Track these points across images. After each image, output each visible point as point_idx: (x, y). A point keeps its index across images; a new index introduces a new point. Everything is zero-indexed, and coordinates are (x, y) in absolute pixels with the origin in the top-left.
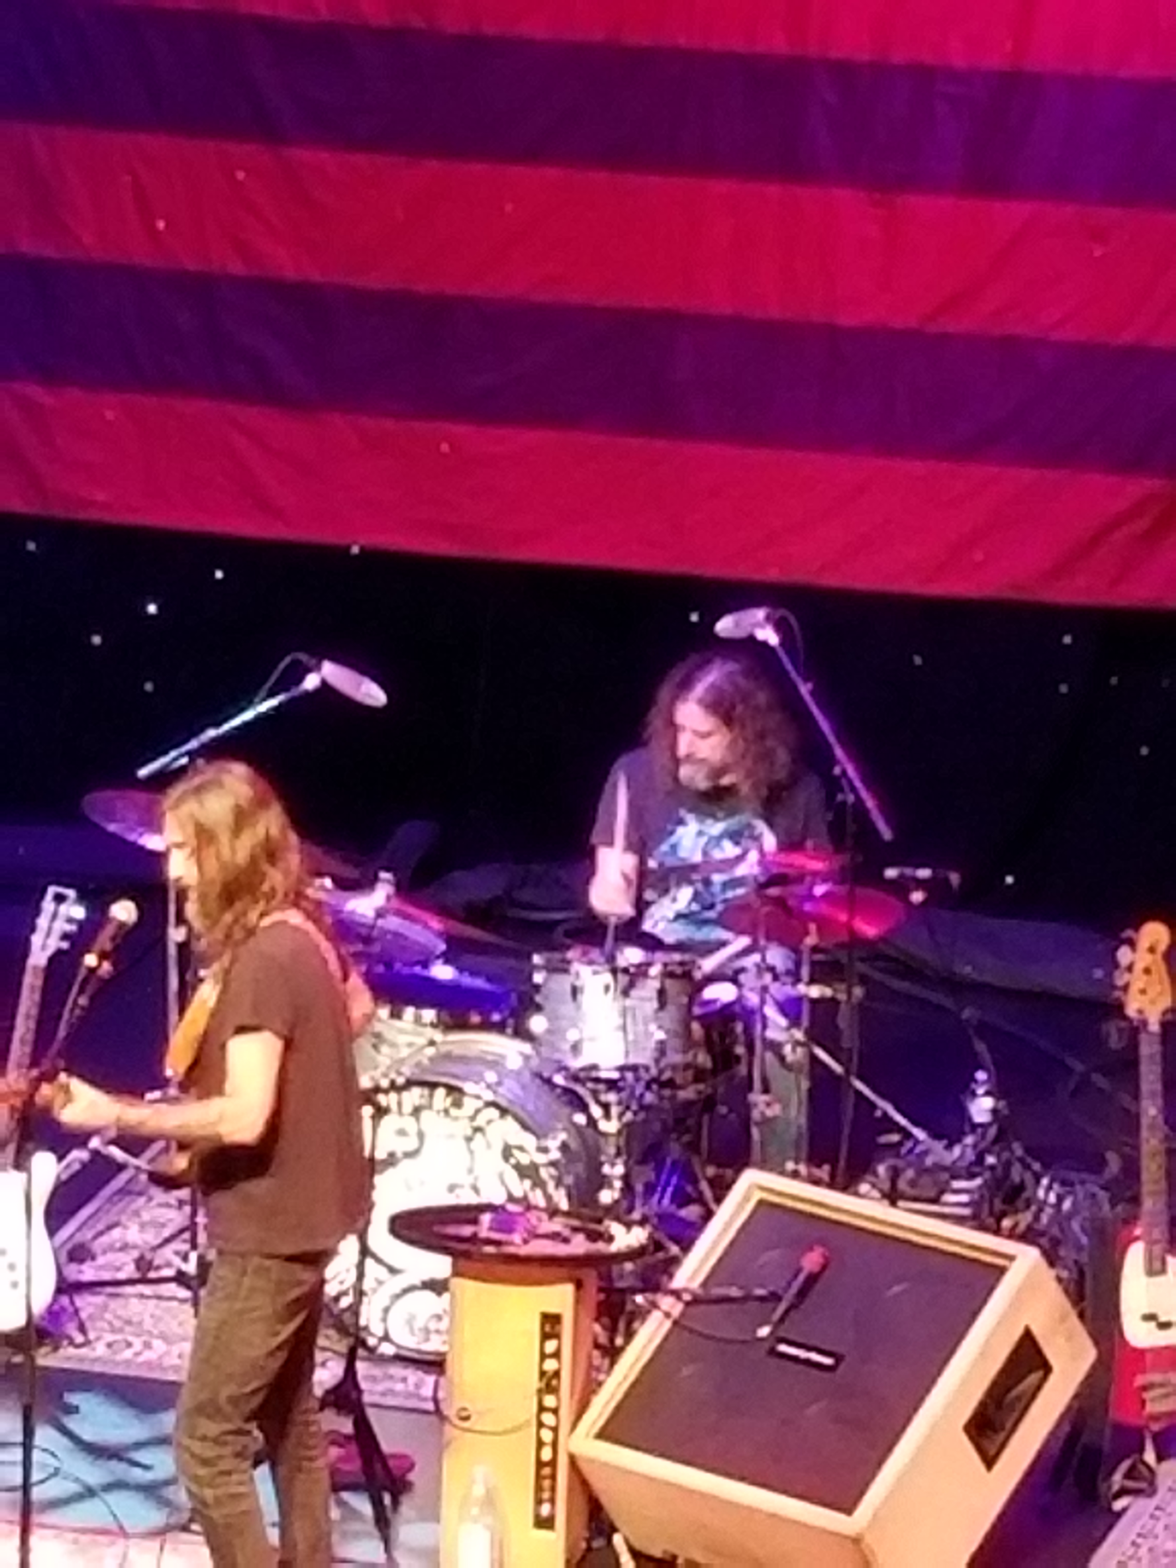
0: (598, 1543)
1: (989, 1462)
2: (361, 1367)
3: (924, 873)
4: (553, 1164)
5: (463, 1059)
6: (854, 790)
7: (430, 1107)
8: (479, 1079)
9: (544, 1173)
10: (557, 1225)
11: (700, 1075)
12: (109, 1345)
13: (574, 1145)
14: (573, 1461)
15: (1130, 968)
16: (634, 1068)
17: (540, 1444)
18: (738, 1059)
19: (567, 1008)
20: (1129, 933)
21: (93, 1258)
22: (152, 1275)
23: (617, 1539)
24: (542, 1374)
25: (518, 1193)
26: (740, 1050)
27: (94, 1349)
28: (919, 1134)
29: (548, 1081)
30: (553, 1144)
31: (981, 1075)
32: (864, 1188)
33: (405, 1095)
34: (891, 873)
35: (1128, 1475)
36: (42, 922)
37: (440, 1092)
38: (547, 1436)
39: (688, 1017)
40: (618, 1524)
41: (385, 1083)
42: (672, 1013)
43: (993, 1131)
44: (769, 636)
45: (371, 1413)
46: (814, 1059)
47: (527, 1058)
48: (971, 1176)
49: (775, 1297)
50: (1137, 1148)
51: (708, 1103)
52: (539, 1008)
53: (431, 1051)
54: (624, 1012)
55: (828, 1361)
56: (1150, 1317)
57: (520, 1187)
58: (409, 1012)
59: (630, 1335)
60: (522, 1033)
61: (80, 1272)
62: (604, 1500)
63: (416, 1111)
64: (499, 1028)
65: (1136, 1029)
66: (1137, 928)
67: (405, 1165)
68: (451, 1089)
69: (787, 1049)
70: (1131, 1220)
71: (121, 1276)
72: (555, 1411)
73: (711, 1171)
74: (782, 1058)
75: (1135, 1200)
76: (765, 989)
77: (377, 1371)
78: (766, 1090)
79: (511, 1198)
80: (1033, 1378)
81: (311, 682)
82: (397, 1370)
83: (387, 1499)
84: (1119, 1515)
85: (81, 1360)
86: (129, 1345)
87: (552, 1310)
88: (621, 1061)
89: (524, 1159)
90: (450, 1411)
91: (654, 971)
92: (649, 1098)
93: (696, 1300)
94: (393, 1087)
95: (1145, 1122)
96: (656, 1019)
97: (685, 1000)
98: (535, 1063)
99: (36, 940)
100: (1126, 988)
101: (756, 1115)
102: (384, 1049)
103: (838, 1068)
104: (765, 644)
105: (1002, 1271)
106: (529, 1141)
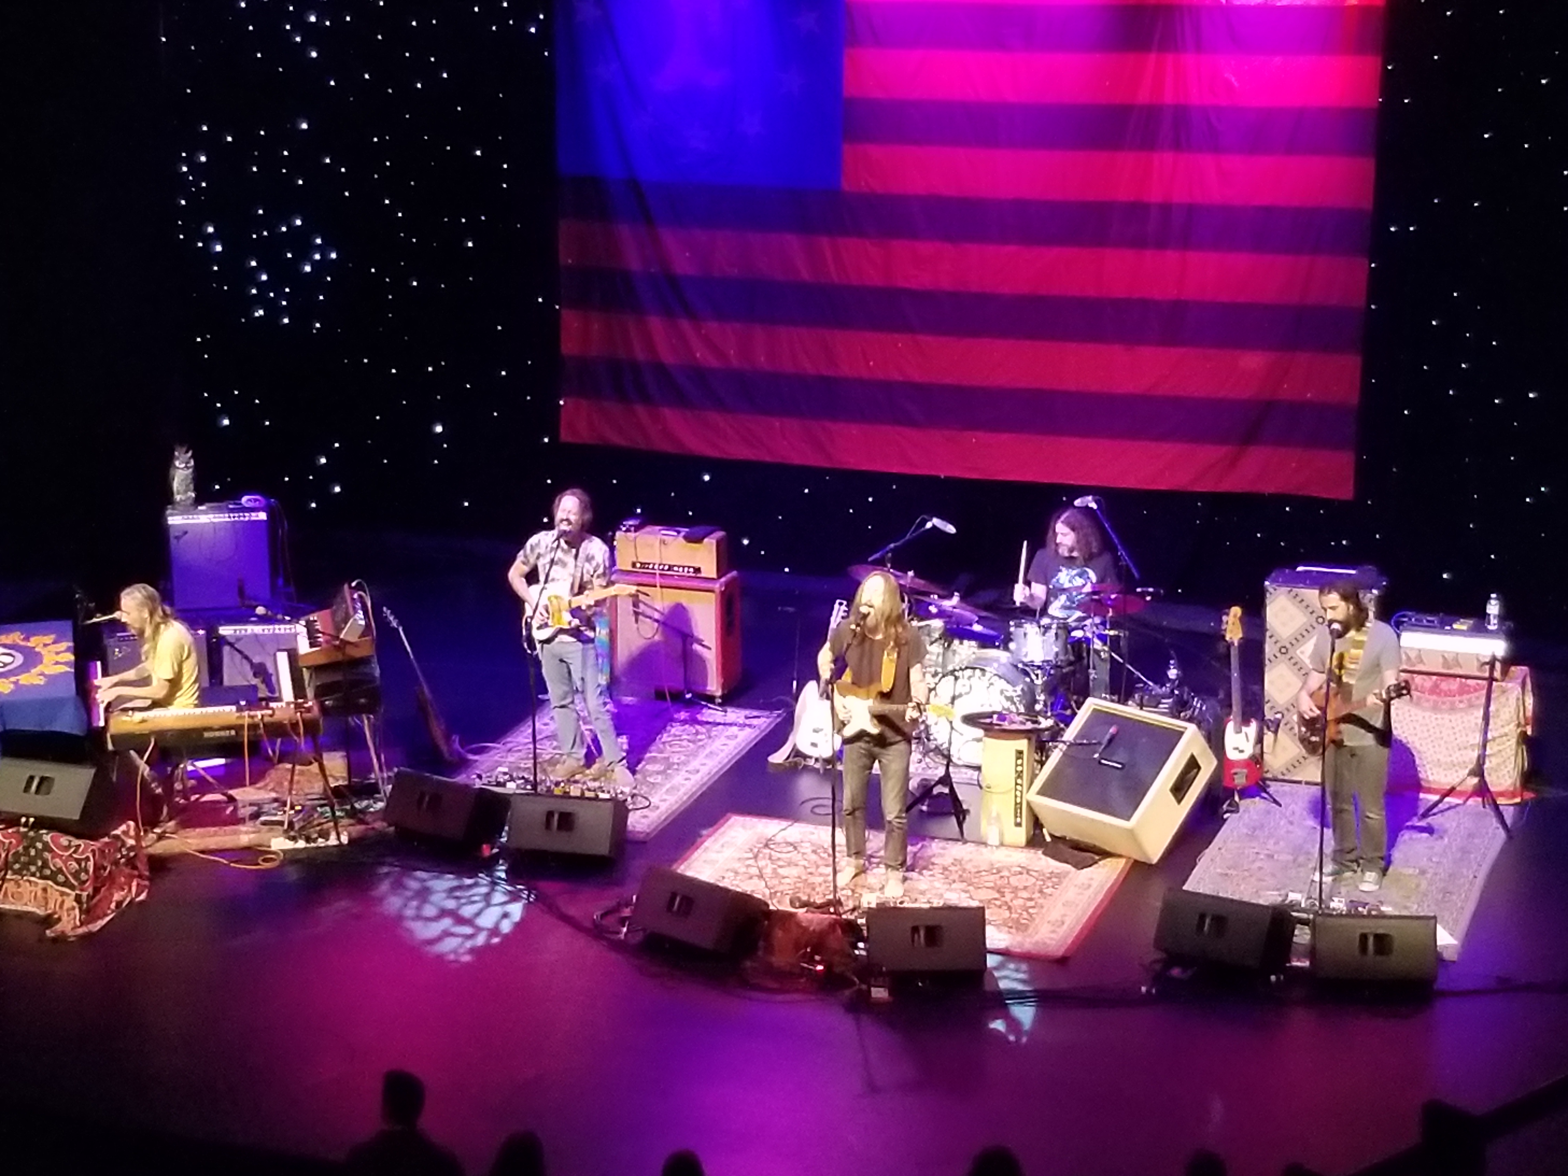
0: (1037, 832)
1: (1179, 801)
2: (951, 769)
3: (1151, 590)
4: (1018, 696)
5: (985, 659)
6: (1126, 560)
7: (974, 675)
8: (991, 666)
9: (1016, 699)
10: (1021, 718)
11: (1070, 664)
13: (1026, 689)
14: (1028, 804)
15: (1227, 622)
16: (1048, 661)
17: (1016, 796)
18: (1083, 658)
19: (1022, 640)
20: (1227, 611)
23: (1045, 831)
24: (1017, 771)
25: (1006, 707)
26: (1085, 654)
28: (1150, 683)
29: (1016, 667)
30: (1019, 688)
31: (1172, 662)
32: (1130, 703)
33: (965, 672)
34: (1139, 590)
35: (1229, 805)
36: (835, 613)
37: (978, 671)
38: (1018, 794)
39: (1066, 643)
40: (1045, 825)
41: (957, 668)
42: (1060, 643)
43: (1177, 682)
44: (1094, 506)
45: (955, 785)
46: (1112, 657)
47: (1008, 658)
48: (1169, 698)
49: (1100, 743)
50: (1230, 688)
51: (1074, 673)
52: (1011, 640)
53: (974, 656)
54: (1043, 641)
55: (1120, 766)
56: (1236, 749)
57: (1007, 704)
58: (966, 642)
59: (1047, 757)
60: (1006, 649)
62: (1040, 817)
63: (969, 678)
64: (998, 647)
65: (1229, 646)
66: (1230, 608)
67: (965, 697)
68: (983, 670)
69: (1102, 654)
70: (1230, 714)
72: (1021, 785)
73: (1075, 697)
74: (1100, 656)
75: (1230, 706)
76: (1094, 632)
77: (956, 770)
78: (1094, 668)
79: (1004, 709)
80: (1195, 771)
81: (929, 525)
82: (964, 770)
83: (961, 818)
84: (1226, 820)
87: (1020, 749)
88: (1042, 659)
89: (1008, 694)
90: (984, 785)
91: (1054, 626)
92: (1052, 672)
93: (1071, 745)
94: (961, 669)
95: (1233, 679)
96: (1055, 644)
97: (1064, 637)
98: (1011, 660)
99: (832, 619)
100: (1225, 630)
101: (1091, 677)
102: (957, 656)
103: (1121, 661)
104: (1092, 508)
105: (1182, 733)
106: (1009, 687)
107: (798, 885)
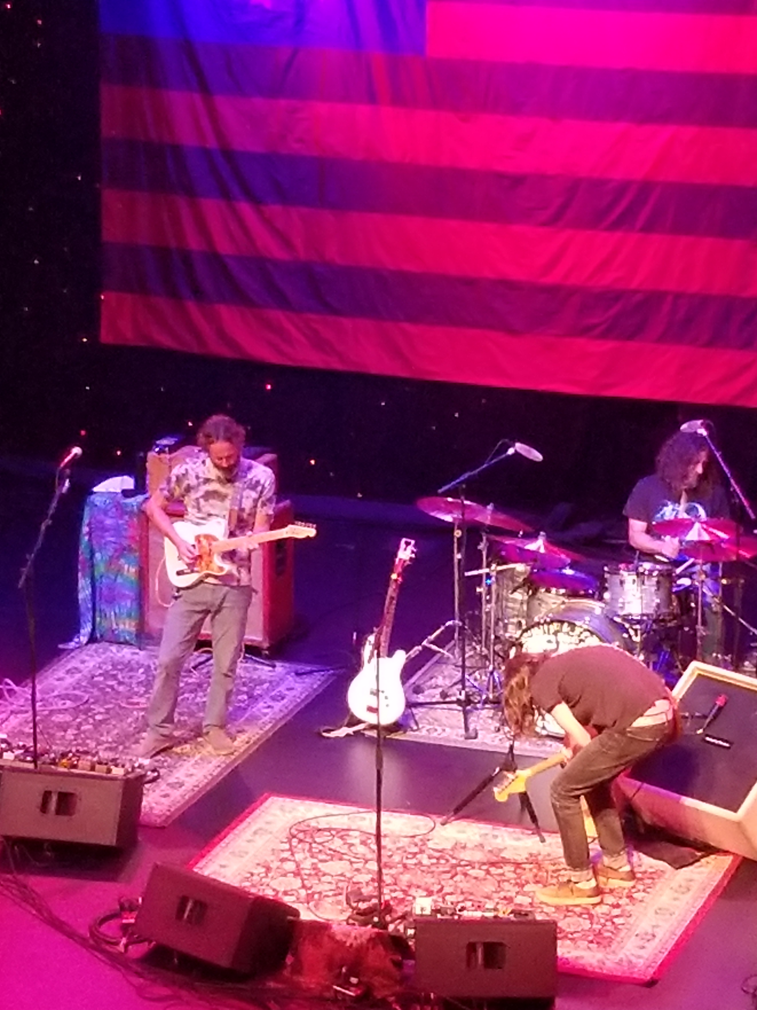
5: (576, 611)
6: (739, 497)
7: (561, 631)
8: (581, 619)
11: (675, 617)
12: (428, 730)
16: (647, 615)
19: (618, 589)
21: (423, 692)
22: (448, 700)
23: (638, 820)
27: (421, 732)
29: (612, 620)
33: (551, 626)
34: (755, 532)
36: (400, 553)
37: (566, 625)
39: (670, 593)
40: (638, 812)
41: (542, 621)
42: (662, 593)
47: (603, 609)
49: (705, 716)
51: (679, 628)
52: (606, 589)
53: (563, 607)
54: (642, 591)
55: (727, 745)
58: (554, 590)
60: (601, 599)
61: (418, 698)
62: (633, 803)
63: (556, 633)
64: (592, 596)
68: (570, 624)
69: (713, 605)
71: (434, 700)
73: (680, 657)
78: (704, 623)
81: (511, 451)
82: (549, 742)
85: (416, 736)
86: (436, 730)
88: (640, 612)
91: (655, 573)
92: (654, 627)
94: (548, 621)
96: (657, 594)
97: (669, 585)
98: (605, 612)
102: (543, 605)
103: (733, 614)
107: (340, 885)
